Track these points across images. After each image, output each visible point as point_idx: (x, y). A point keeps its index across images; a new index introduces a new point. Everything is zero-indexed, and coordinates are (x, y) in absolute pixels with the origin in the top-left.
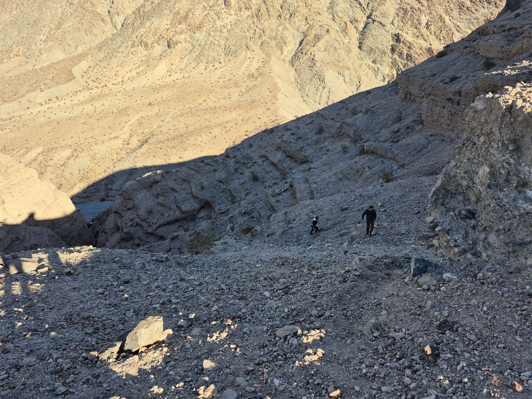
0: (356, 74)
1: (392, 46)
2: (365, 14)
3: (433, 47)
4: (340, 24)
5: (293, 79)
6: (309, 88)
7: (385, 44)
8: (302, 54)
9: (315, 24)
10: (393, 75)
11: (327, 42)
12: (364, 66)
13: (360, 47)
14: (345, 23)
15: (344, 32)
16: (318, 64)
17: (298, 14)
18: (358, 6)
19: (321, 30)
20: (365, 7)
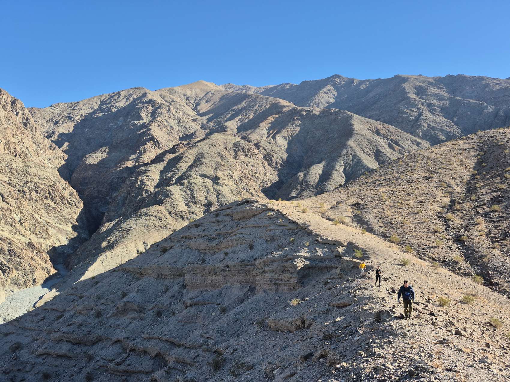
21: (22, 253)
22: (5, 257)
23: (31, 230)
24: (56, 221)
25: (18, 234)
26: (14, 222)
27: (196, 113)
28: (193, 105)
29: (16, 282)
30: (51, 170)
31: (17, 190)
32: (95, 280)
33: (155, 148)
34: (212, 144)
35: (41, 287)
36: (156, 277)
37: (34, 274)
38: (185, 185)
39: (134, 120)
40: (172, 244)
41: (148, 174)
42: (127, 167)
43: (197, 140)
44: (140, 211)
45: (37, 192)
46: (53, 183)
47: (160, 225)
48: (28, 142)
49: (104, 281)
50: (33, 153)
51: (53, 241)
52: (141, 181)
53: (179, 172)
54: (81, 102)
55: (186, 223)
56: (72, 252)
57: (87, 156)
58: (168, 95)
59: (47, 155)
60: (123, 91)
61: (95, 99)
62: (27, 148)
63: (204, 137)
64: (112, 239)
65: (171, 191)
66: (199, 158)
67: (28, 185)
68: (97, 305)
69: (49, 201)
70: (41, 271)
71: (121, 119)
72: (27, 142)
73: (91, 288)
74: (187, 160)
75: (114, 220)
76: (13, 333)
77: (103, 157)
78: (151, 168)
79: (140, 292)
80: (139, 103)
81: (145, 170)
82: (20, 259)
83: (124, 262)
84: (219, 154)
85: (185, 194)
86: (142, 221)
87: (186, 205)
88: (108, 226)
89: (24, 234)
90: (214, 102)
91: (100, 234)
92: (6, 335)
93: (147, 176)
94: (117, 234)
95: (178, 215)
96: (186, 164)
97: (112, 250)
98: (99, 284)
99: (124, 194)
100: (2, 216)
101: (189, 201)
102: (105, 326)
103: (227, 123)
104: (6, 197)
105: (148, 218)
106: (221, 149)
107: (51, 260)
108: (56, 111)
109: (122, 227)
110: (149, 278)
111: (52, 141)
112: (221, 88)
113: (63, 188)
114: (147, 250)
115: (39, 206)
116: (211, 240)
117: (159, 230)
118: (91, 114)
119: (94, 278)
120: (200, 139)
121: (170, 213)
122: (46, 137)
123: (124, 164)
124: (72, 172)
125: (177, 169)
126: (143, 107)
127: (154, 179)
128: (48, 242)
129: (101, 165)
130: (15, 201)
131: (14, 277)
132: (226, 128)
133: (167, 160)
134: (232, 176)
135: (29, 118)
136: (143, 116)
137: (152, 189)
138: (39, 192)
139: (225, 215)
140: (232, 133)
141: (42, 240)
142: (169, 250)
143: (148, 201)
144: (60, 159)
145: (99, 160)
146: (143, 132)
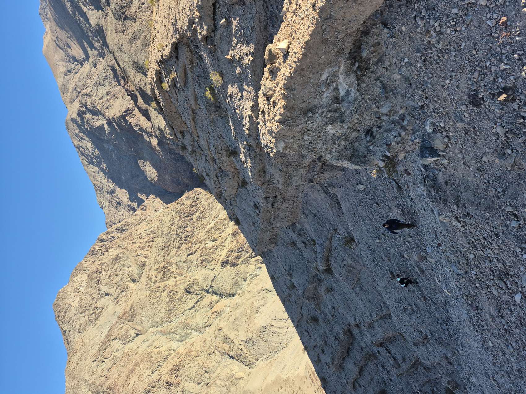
0: (256, 295)
1: (231, 267)
2: (205, 296)
3: (231, 232)
4: (214, 318)
5: (267, 362)
6: (273, 342)
7: (230, 272)
8: (241, 355)
9: (214, 344)
10: (255, 260)
11: (229, 329)
12: (249, 289)
13: (233, 296)
14: (212, 313)
15: (221, 313)
16: (250, 336)
17: (205, 364)
18: (198, 304)
19: (219, 337)
20: (199, 297)
22: (244, 254)
23: (221, 232)
25: (224, 244)
26: (213, 246)
27: (86, 62)
28: (76, 65)
31: (184, 242)
39: (105, 134)
43: (117, 68)
45: (186, 227)
46: (177, 214)
50: (150, 225)
54: (94, 182)
57: (149, 179)
58: (69, 94)
59: (152, 213)
60: (73, 143)
61: (88, 170)
62: (146, 230)
66: (139, 68)
67: (180, 234)
69: (195, 217)
71: (106, 146)
74: (142, 83)
77: (149, 165)
78: (155, 123)
80: (84, 127)
81: (159, 130)
84: (131, 42)
89: (224, 239)
90: (69, 38)
103: (91, 23)
104: (191, 252)
106: (125, 38)
108: (107, 204)
111: (138, 207)
112: (48, 26)
115: (199, 225)
118: (105, 173)
120: (116, 64)
122: (134, 213)
123: (155, 147)
126: (88, 123)
129: (158, 167)
130: (194, 245)
133: (146, 106)
136: (98, 124)
138: (186, 225)
144: (155, 202)
145: (153, 169)
146: (117, 125)
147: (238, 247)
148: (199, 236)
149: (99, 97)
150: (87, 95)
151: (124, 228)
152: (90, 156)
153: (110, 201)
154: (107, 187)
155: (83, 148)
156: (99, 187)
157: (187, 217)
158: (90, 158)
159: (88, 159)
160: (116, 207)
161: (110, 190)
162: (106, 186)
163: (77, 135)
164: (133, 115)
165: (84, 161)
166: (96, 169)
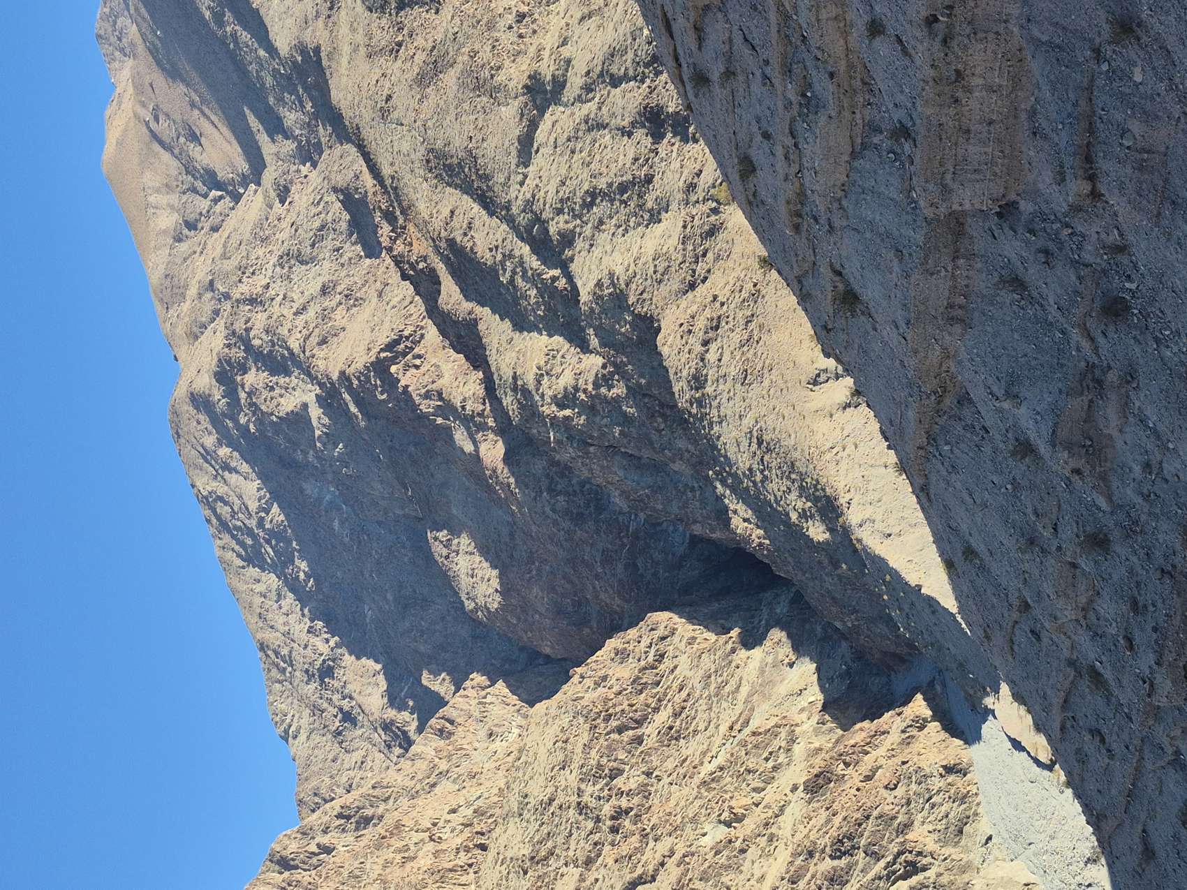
21: (844, 814)
22: (860, 866)
23: (762, 785)
24: (725, 704)
25: (774, 830)
26: (730, 841)
27: (253, 187)
28: (216, 200)
29: (953, 828)
30: (532, 728)
31: (610, 837)
32: (958, 559)
33: (419, 357)
34: (384, 113)
35: (976, 747)
36: (958, 329)
37: (928, 771)
38: (571, 226)
39: (312, 439)
40: (824, 270)
41: (530, 379)
42: (507, 459)
43: (368, 181)
44: (682, 403)
45: (615, 773)
46: (581, 720)
47: (742, 322)
48: (430, 808)
49: (964, 527)
50: (472, 792)
51: (802, 710)
52: (562, 406)
53: (516, 252)
54: (259, 636)
55: (735, 217)
56: (844, 644)
57: (469, 605)
58: (186, 306)
59: (476, 745)
60: (193, 486)
61: (242, 587)
62: (454, 811)
63: (352, 149)
64: (795, 504)
65: (599, 284)
66: (449, 168)
67: (593, 803)
68: (1059, 548)
69: (650, 731)
70: (916, 747)
71: (310, 488)
72: (430, 813)
73: (989, 572)
74: (459, 223)
75: (719, 499)
76: (1144, 831)
78: (503, 366)
79: (1015, 390)
80: (236, 421)
82: (868, 818)
83: (892, 457)
84: (423, 80)
85: (610, 225)
86: (725, 396)
87: (655, 218)
88: (745, 520)
89: (776, 810)
90: (193, 105)
91: (778, 550)
92: (1149, 853)
93: (539, 382)
94: (776, 486)
95: (700, 250)
96: (477, 223)
97: (842, 501)
98: (977, 544)
99: (615, 469)
100: (707, 880)
101: (641, 206)
102: (1144, 518)
103: (278, 44)
104: (639, 871)
105: (712, 373)
106: (401, 72)
107: (874, 715)
108: (305, 720)
109: (750, 469)
110: (963, 355)
111: (420, 730)
112: (124, 74)
113: (597, 684)
114: (846, 370)
115: (670, 765)
116: (809, 104)
117: (761, 327)
118: (303, 598)
119: (949, 565)
120: (365, 169)
121: (692, 286)
122: (407, 750)
123: (494, 471)
124: (534, 657)
125: (503, 263)
126: (252, 404)
127: (551, 354)
128: (805, 727)
129: (504, 556)
130: (651, 844)
131: (935, 836)
132: (302, 48)
134: (521, 17)
135: (339, 810)
136: (288, 404)
137: (594, 363)
138: (615, 765)
139: (700, 40)
140: (320, 22)
141: (798, 749)
142: (847, 283)
143: (641, 376)
144: (489, 699)
145: (486, 565)
146: (358, 404)
147: (834, 833)
148: (672, 802)
149: (296, 306)
150: (253, 301)
151: (369, 812)
152: (250, 532)
153: (317, 710)
154: (309, 651)
155: (226, 503)
156: (277, 653)
157: (620, 730)
158: (249, 542)
159: (242, 544)
160: (338, 733)
161: (318, 664)
162: (306, 647)
163: (207, 455)
164: (414, 357)
165: (230, 555)
166: (272, 580)
